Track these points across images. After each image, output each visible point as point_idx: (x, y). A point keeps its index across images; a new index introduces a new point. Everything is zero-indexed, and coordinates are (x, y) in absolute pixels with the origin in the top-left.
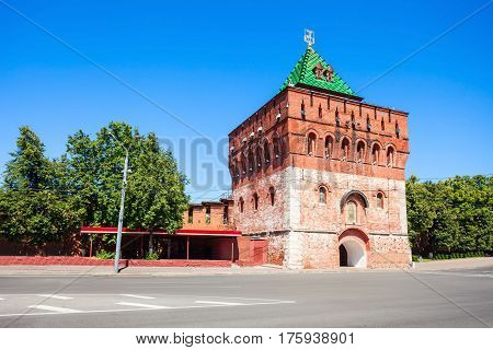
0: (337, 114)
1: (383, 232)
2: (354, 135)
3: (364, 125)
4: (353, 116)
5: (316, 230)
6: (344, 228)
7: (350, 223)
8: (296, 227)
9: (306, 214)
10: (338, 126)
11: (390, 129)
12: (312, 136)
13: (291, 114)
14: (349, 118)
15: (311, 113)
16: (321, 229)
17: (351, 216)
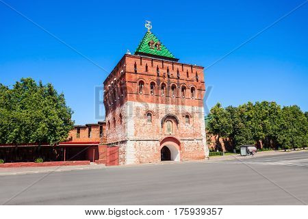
0: (158, 69)
1: (190, 138)
2: (169, 81)
3: (175, 75)
4: (168, 71)
5: (146, 139)
6: (164, 137)
7: (167, 134)
8: (132, 138)
9: (139, 129)
10: (158, 76)
11: (192, 76)
12: (141, 83)
13: (127, 70)
14: (166, 71)
15: (141, 69)
16: (149, 139)
17: (169, 130)
